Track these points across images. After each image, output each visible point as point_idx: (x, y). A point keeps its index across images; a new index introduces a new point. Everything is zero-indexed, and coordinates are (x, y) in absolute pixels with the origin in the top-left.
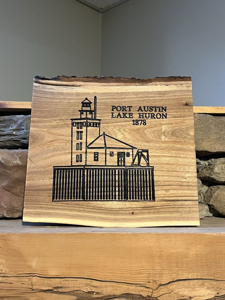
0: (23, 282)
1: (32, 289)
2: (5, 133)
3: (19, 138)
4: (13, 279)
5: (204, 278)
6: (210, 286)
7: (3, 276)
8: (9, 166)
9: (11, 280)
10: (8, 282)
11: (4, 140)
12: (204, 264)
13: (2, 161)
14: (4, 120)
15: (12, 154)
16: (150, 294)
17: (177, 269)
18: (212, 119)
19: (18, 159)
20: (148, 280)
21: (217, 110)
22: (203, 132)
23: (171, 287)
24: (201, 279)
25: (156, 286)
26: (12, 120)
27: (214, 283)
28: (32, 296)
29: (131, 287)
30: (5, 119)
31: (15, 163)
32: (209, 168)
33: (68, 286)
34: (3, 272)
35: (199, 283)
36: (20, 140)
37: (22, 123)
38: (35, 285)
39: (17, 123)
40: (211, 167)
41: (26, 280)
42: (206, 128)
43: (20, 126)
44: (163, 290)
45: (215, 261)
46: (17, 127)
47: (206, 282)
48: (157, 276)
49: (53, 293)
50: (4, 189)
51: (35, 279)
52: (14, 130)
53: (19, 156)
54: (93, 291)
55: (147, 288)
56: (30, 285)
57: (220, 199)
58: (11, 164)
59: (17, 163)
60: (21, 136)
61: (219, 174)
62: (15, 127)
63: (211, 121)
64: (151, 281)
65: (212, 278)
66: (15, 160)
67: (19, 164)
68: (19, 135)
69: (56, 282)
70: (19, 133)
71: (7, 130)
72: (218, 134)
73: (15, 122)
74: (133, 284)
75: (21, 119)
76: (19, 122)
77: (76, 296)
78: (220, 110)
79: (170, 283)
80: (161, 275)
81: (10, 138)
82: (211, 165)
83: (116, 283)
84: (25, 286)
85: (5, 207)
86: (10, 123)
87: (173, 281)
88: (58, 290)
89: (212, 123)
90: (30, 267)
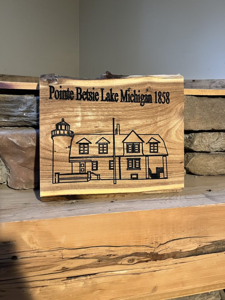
0: (54, 255)
1: (62, 258)
2: (16, 114)
3: (29, 120)
4: (46, 253)
5: (192, 236)
6: (195, 241)
7: (37, 252)
8: (24, 148)
9: (45, 254)
10: (42, 255)
11: (15, 121)
12: (193, 227)
13: (18, 144)
14: (12, 101)
15: (26, 136)
16: (152, 251)
17: (173, 232)
18: (197, 101)
19: (32, 141)
20: (152, 242)
21: (201, 92)
22: (189, 113)
23: (167, 245)
24: (189, 237)
25: (157, 245)
26: (21, 101)
27: (198, 239)
28: (63, 263)
29: (139, 248)
30: (14, 100)
31: (29, 144)
32: (189, 140)
33: (91, 253)
34: (37, 248)
35: (188, 240)
36: (31, 121)
37: (31, 105)
38: (65, 255)
39: (26, 105)
40: (191, 140)
41: (57, 252)
42: (192, 109)
43: (30, 108)
44: (162, 247)
45: (200, 224)
46: (27, 108)
47: (193, 239)
48: (159, 239)
49: (79, 259)
50: (20, 165)
51: (64, 251)
52: (24, 112)
53: (32, 138)
54: (111, 254)
55: (151, 247)
56: (60, 256)
57: (194, 164)
58: (26, 146)
59: (31, 144)
60: (31, 118)
61: (197, 146)
62: (24, 108)
63: (196, 103)
64: (154, 243)
65: (197, 236)
66: (29, 142)
67: (33, 146)
68: (29, 117)
69: (82, 251)
70: (29, 115)
71: (17, 111)
72: (201, 115)
73: (25, 104)
74: (140, 246)
75: (30, 101)
76: (29, 104)
77: (97, 259)
78: (203, 92)
79: (167, 242)
80: (161, 238)
81: (21, 119)
82: (191, 138)
83: (128, 247)
84: (56, 257)
85: (24, 181)
86: (19, 104)
87: (170, 241)
88: (83, 257)
89: (197, 104)
90: (59, 243)
